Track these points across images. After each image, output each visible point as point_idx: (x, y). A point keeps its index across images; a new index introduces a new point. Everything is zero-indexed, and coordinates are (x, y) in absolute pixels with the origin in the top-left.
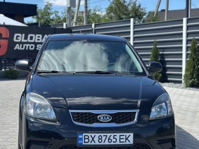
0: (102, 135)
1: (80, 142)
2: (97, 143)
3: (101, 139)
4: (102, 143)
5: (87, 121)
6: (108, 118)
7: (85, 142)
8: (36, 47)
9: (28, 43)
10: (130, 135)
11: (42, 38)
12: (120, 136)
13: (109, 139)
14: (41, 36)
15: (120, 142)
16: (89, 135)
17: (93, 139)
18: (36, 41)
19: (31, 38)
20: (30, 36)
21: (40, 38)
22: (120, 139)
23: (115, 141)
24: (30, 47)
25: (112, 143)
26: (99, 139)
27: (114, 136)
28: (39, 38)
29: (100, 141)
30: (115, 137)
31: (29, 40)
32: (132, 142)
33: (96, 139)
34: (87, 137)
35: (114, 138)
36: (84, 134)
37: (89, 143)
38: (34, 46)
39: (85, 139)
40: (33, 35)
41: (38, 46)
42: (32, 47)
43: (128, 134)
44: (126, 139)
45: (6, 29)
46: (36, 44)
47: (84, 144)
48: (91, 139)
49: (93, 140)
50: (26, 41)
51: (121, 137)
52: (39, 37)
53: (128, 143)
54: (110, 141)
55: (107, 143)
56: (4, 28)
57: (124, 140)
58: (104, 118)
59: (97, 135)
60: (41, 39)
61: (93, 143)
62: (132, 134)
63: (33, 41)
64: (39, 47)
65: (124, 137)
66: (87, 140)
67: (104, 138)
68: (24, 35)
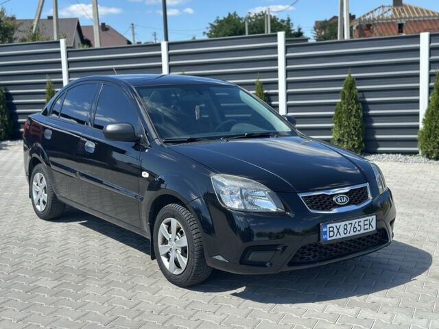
0: (347, 223)
1: (324, 237)
2: (343, 236)
3: (346, 229)
5: (324, 206)
6: (345, 198)
7: (330, 237)
13: (354, 228)
15: (365, 230)
16: (334, 225)
17: (338, 230)
22: (365, 225)
29: (345, 232)
33: (341, 230)
34: (331, 229)
36: (328, 226)
37: (334, 238)
39: (330, 232)
47: (329, 239)
48: (336, 231)
49: (338, 232)
51: (366, 223)
61: (338, 237)
66: (332, 234)
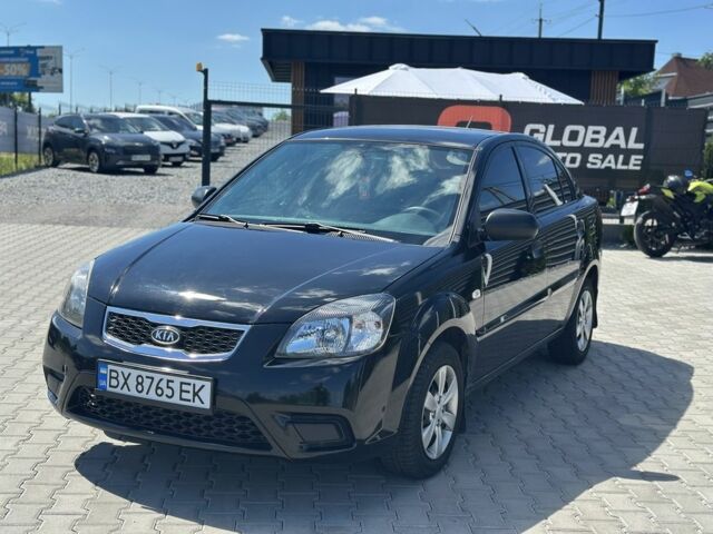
3: (141, 384)
4: (143, 395)
8: (585, 160)
9: (562, 149)
10: (203, 386)
11: (607, 137)
12: (182, 383)
13: (158, 388)
14: (603, 130)
15: (181, 399)
17: (126, 380)
18: (588, 144)
19: (574, 135)
20: (569, 129)
21: (601, 137)
22: (182, 391)
23: (170, 394)
24: (568, 160)
25: (164, 399)
26: (138, 383)
27: (168, 381)
28: (596, 136)
30: (170, 384)
31: (566, 142)
32: (207, 405)
34: (114, 374)
35: (168, 387)
36: (110, 367)
37: (118, 390)
38: (579, 156)
39: (111, 377)
40: (581, 129)
41: (591, 158)
42: (573, 160)
43: (199, 383)
44: (195, 394)
45: (505, 111)
46: (585, 151)
47: (109, 389)
49: (126, 383)
50: (557, 143)
51: (185, 387)
52: (597, 132)
53: (197, 404)
54: (159, 392)
55: (152, 396)
56: (498, 110)
57: (190, 396)
58: (162, 335)
59: (135, 373)
60: (602, 139)
61: (125, 391)
62: (208, 385)
63: (577, 143)
64: (594, 161)
65: (190, 388)
67: (147, 383)
68: (551, 127)
